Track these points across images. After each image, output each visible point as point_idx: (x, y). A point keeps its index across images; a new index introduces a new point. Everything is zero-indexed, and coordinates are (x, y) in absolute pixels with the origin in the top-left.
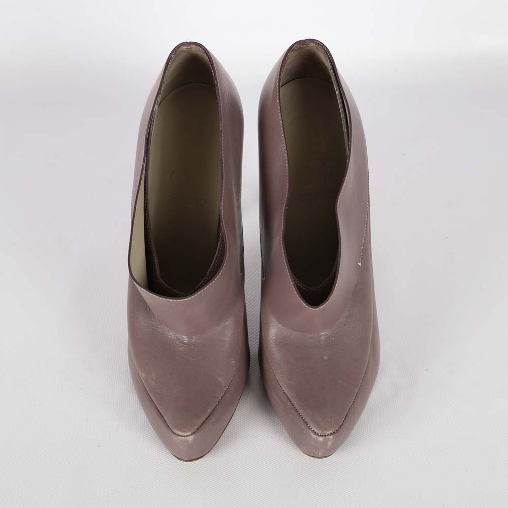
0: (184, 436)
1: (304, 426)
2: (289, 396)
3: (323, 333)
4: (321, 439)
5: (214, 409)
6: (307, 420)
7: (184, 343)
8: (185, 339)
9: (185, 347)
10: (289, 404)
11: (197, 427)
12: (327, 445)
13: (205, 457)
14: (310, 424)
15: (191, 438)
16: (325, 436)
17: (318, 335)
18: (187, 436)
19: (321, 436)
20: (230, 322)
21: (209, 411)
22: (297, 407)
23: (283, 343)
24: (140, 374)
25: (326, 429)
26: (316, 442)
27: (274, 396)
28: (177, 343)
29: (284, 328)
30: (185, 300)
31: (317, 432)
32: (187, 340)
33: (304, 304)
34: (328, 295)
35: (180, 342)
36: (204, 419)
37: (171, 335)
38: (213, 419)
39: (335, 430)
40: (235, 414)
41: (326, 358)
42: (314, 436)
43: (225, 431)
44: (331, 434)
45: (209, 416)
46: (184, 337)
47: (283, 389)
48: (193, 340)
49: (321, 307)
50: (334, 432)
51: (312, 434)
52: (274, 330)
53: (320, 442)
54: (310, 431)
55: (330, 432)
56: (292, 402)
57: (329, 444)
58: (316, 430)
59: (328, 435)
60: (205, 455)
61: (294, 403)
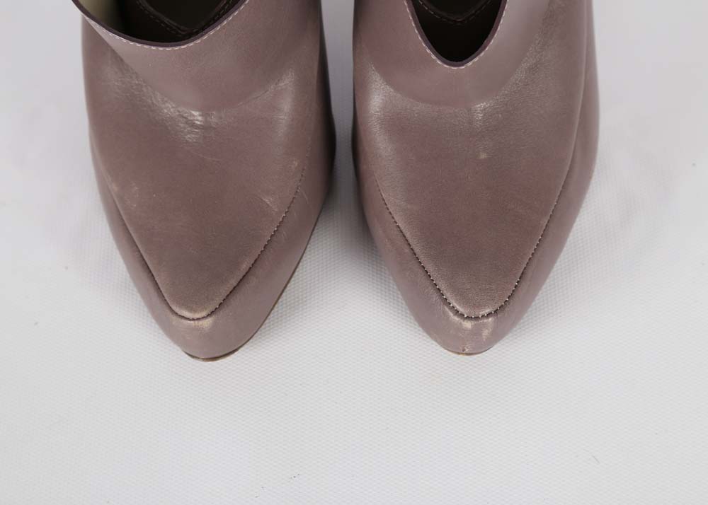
0: (193, 320)
1: (435, 297)
2: (408, 235)
3: (480, 107)
4: (468, 325)
5: (256, 261)
6: (442, 285)
7: (193, 125)
8: (197, 117)
9: (197, 133)
10: (407, 250)
11: (219, 300)
12: (481, 335)
13: (240, 350)
14: (448, 295)
15: (207, 323)
16: (477, 318)
17: (469, 110)
18: (198, 319)
19: (469, 318)
20: (287, 81)
21: (245, 267)
22: (422, 258)
23: (397, 125)
24: (110, 187)
25: (479, 306)
26: (459, 329)
27: (378, 231)
28: (182, 125)
29: (399, 95)
30: (183, 47)
31: (461, 310)
32: (200, 118)
33: (433, 57)
34: (486, 37)
35: (186, 123)
36: (234, 282)
37: (169, 109)
38: (253, 281)
39: (497, 306)
40: (304, 258)
41: (483, 156)
42: (456, 319)
43: (284, 294)
44: (489, 314)
45: (244, 276)
46: (193, 112)
47: (396, 219)
48: (213, 120)
49: (470, 64)
50: (496, 311)
51: (451, 314)
52: (378, 99)
53: (466, 330)
54: (447, 309)
55: (488, 311)
56: (413, 246)
57: (486, 333)
58: (458, 307)
59: (483, 316)
60: (241, 347)
61: (417, 250)
